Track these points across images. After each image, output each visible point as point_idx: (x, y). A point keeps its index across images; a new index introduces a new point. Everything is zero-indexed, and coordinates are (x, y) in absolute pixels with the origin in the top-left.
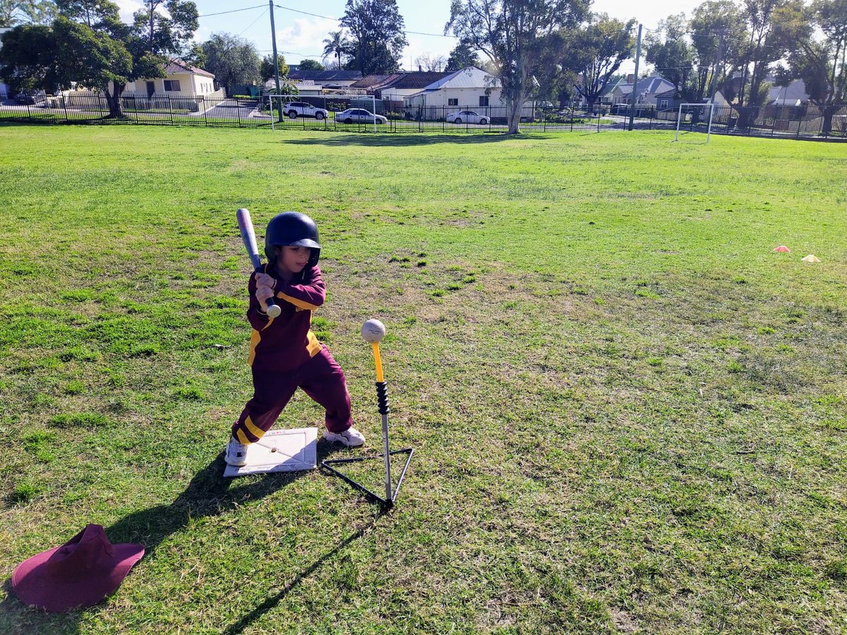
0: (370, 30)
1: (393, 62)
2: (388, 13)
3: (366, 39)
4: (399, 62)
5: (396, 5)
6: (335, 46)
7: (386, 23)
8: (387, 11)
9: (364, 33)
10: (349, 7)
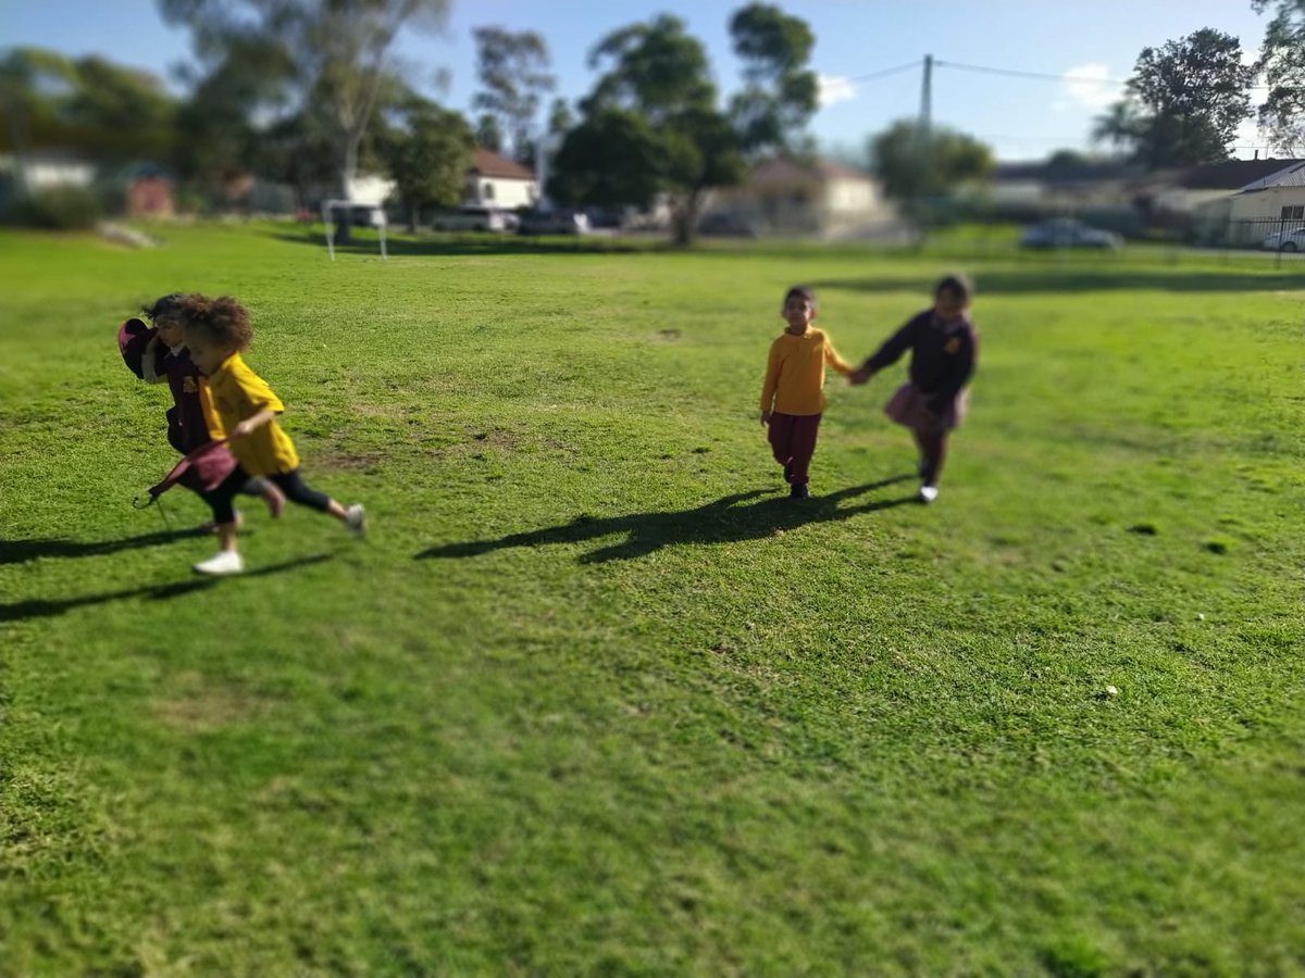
0: (1178, 94)
1: (1218, 145)
2: (1222, 64)
3: (1170, 110)
4: (1228, 146)
5: (1238, 50)
6: (1114, 125)
7: (1214, 80)
8: (1219, 61)
9: (1167, 101)
10: (1143, 61)
